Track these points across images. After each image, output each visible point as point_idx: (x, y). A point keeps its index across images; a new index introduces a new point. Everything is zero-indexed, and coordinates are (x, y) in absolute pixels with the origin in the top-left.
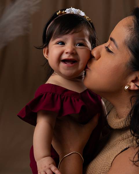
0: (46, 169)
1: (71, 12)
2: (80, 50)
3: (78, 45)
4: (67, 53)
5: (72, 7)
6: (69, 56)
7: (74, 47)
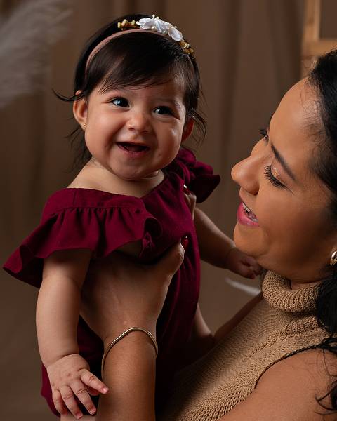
0: (72, 380)
1: (151, 26)
2: (161, 124)
3: (159, 112)
4: (131, 129)
5: (154, 16)
6: (135, 137)
7: (148, 116)
